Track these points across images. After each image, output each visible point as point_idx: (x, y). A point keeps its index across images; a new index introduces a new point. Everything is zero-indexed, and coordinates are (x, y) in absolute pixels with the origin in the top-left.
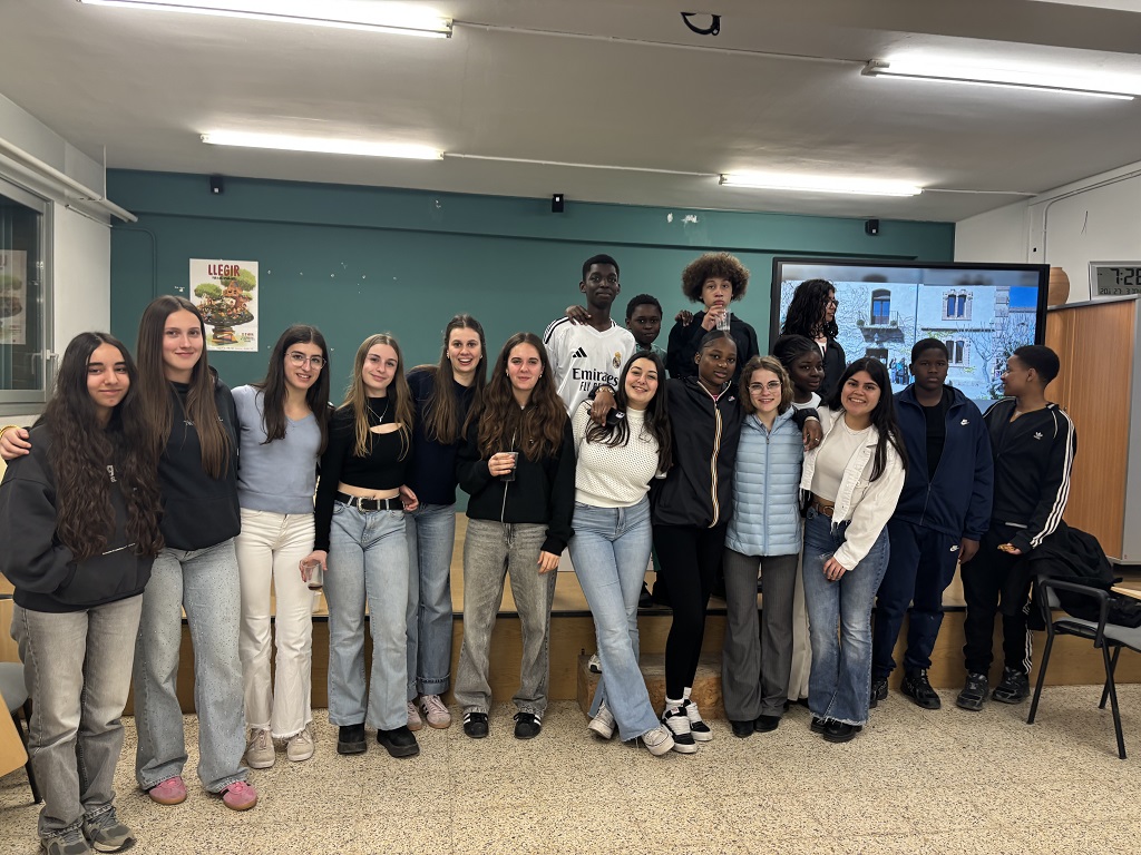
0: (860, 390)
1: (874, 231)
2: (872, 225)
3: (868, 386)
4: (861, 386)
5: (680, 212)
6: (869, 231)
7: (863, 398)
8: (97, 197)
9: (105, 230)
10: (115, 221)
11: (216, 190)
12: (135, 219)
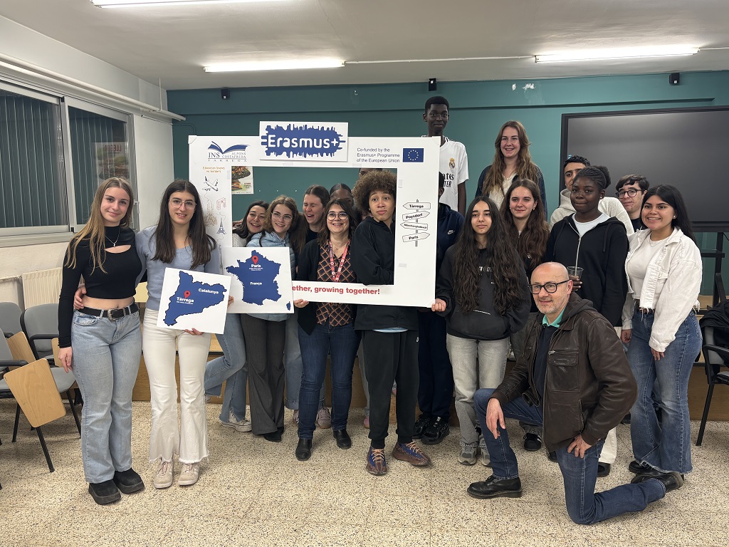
0: (655, 210)
1: (675, 82)
2: (675, 77)
3: (660, 207)
4: (654, 207)
5: (521, 83)
6: (672, 82)
7: (657, 216)
8: (157, 109)
9: (170, 127)
10: (174, 121)
11: (225, 97)
12: (184, 119)
